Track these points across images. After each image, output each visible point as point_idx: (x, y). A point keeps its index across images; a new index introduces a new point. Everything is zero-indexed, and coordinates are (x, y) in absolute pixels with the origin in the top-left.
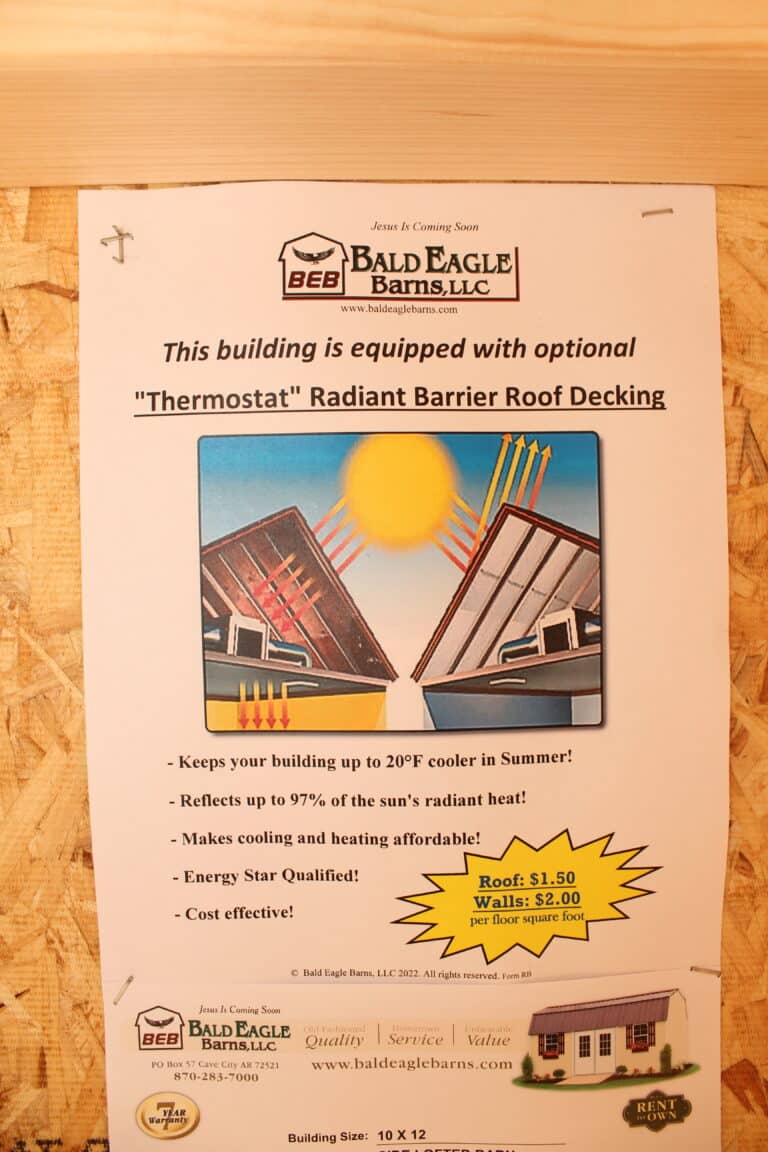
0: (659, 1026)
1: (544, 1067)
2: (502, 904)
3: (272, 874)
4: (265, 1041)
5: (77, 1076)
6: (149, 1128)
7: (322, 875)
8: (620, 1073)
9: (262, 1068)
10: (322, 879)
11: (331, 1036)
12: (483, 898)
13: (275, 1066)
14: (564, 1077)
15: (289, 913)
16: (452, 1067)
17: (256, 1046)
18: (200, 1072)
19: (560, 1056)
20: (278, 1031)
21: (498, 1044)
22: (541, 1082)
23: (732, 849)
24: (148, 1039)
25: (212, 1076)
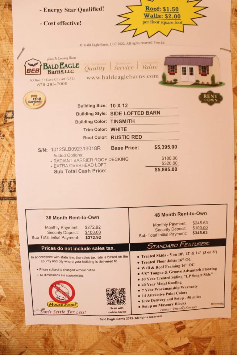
0: (210, 67)
1: (170, 78)
2: (154, 16)
3: (74, 10)
4: (70, 69)
5: (3, 88)
6: (28, 105)
7: (91, 9)
8: (197, 83)
9: (69, 80)
10: (91, 11)
11: (93, 67)
12: (147, 14)
13: (73, 79)
14: (177, 82)
15: (80, 24)
16: (137, 78)
17: (67, 71)
18: (46, 83)
19: (176, 74)
20: (75, 65)
21: (153, 68)
22: (169, 83)
23: (232, 8)
24: (28, 71)
25: (51, 84)
